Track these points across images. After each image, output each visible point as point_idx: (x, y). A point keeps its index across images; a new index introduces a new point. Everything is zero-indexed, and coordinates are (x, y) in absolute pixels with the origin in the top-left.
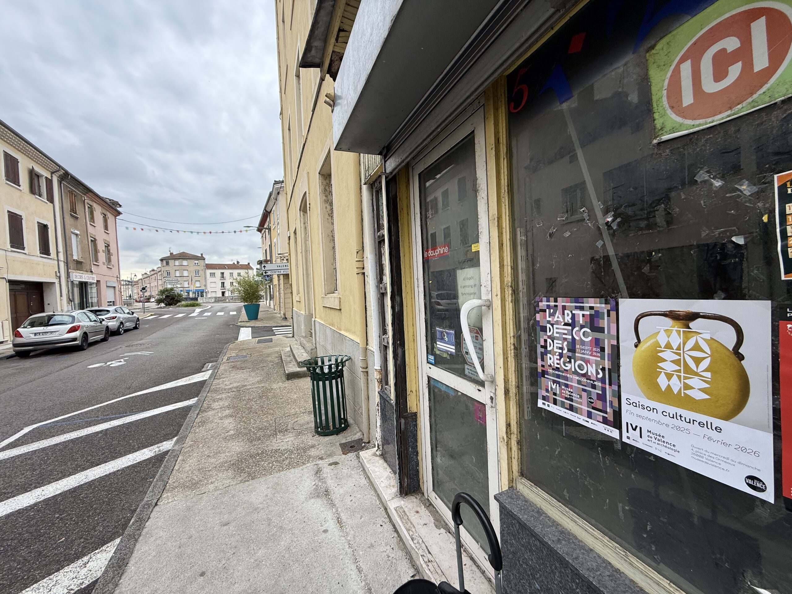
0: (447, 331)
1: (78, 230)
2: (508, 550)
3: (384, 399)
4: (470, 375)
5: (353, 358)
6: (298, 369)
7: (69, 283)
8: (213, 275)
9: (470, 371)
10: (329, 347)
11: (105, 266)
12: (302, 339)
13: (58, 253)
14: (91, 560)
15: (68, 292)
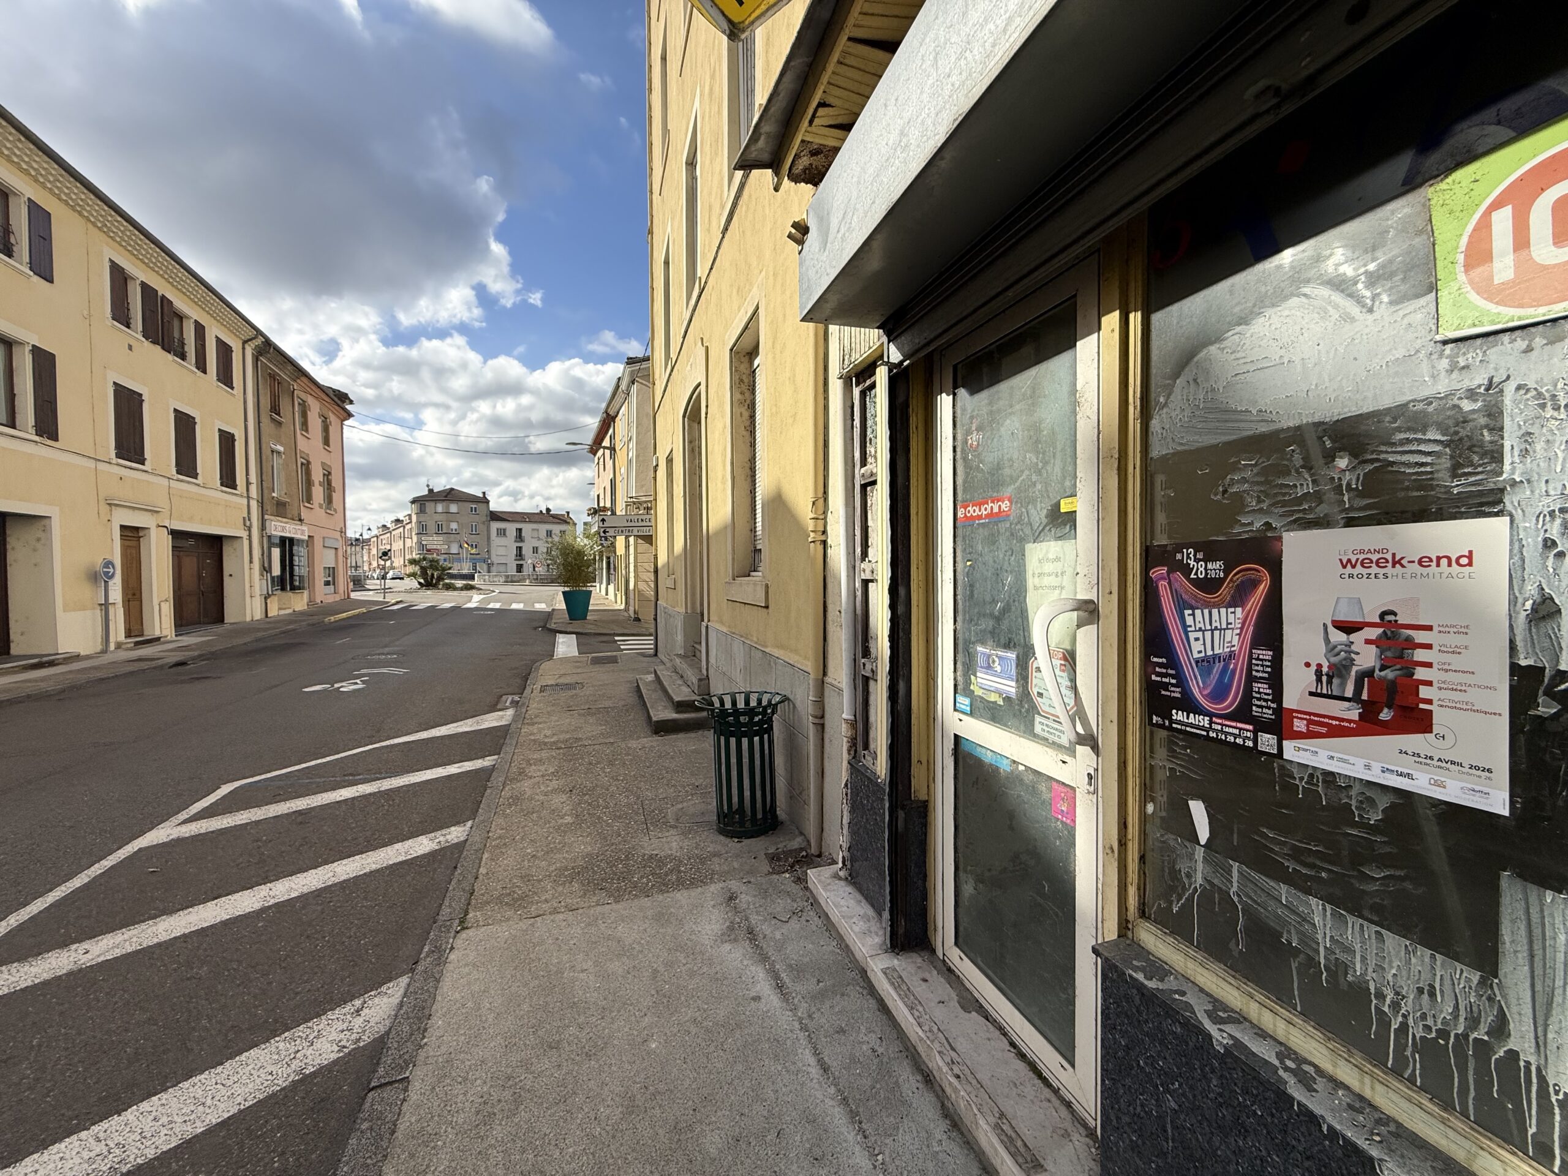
0: (1000, 653)
1: (281, 445)
2: (1115, 1043)
3: (859, 774)
4: (1046, 735)
5: (791, 697)
6: (675, 716)
7: (265, 538)
8: (502, 533)
9: (1045, 727)
10: (739, 678)
11: (323, 511)
12: (678, 661)
13: (248, 483)
14: (366, 1005)
15: (263, 555)
